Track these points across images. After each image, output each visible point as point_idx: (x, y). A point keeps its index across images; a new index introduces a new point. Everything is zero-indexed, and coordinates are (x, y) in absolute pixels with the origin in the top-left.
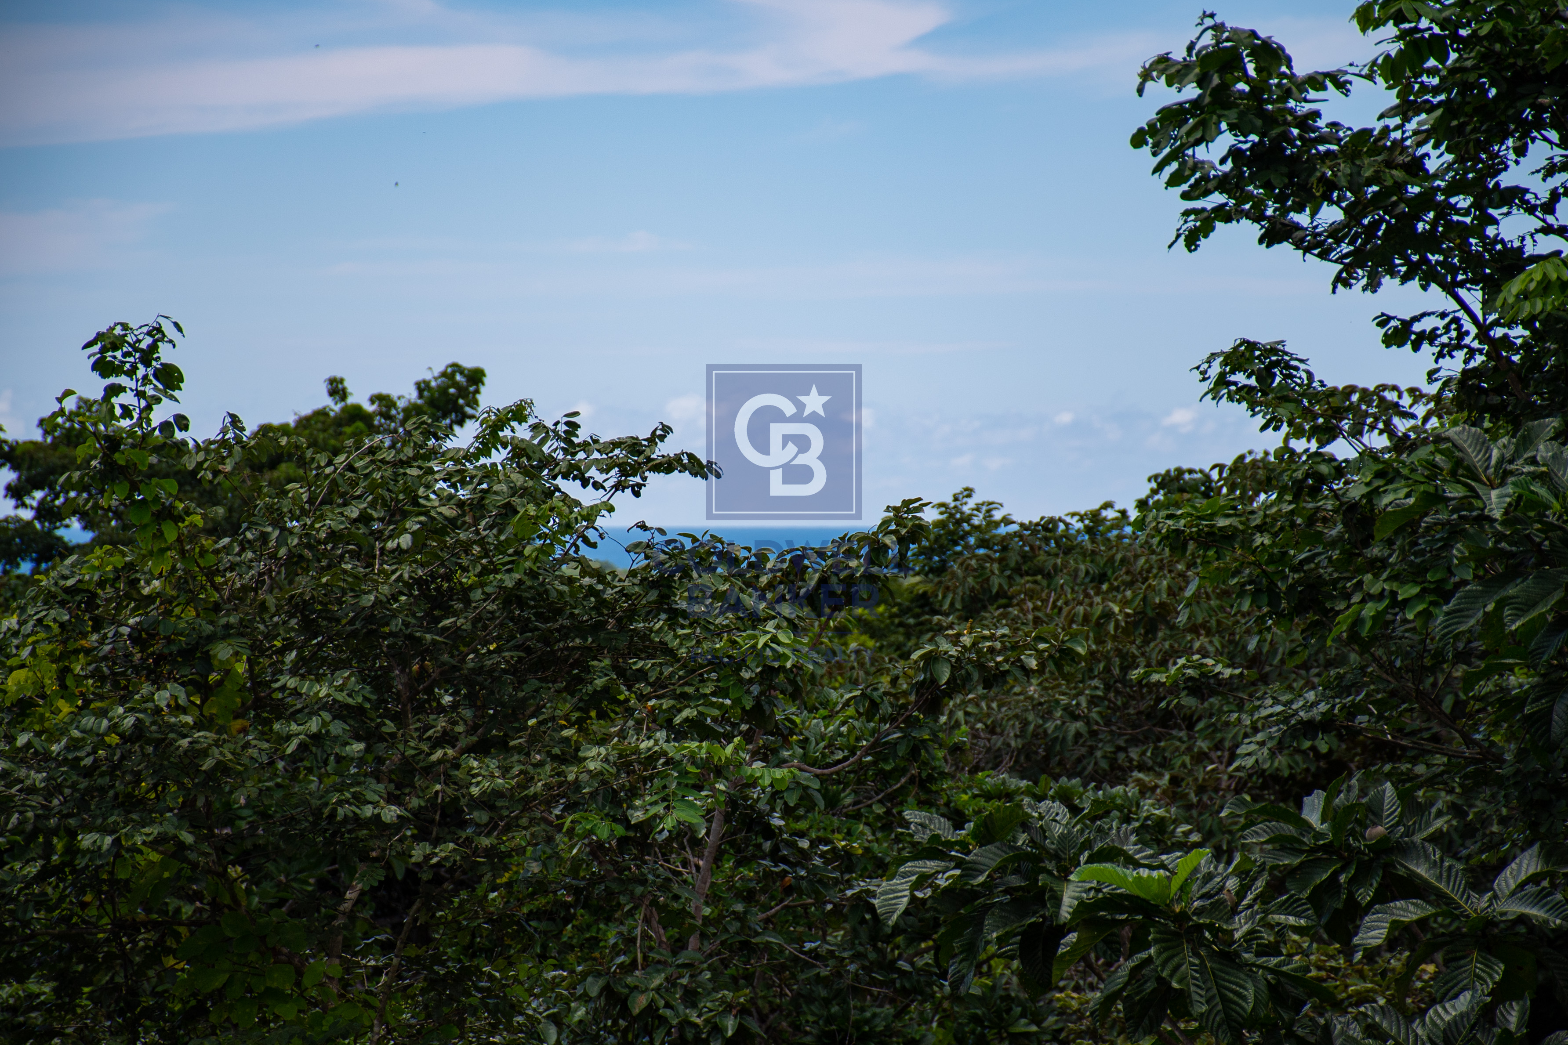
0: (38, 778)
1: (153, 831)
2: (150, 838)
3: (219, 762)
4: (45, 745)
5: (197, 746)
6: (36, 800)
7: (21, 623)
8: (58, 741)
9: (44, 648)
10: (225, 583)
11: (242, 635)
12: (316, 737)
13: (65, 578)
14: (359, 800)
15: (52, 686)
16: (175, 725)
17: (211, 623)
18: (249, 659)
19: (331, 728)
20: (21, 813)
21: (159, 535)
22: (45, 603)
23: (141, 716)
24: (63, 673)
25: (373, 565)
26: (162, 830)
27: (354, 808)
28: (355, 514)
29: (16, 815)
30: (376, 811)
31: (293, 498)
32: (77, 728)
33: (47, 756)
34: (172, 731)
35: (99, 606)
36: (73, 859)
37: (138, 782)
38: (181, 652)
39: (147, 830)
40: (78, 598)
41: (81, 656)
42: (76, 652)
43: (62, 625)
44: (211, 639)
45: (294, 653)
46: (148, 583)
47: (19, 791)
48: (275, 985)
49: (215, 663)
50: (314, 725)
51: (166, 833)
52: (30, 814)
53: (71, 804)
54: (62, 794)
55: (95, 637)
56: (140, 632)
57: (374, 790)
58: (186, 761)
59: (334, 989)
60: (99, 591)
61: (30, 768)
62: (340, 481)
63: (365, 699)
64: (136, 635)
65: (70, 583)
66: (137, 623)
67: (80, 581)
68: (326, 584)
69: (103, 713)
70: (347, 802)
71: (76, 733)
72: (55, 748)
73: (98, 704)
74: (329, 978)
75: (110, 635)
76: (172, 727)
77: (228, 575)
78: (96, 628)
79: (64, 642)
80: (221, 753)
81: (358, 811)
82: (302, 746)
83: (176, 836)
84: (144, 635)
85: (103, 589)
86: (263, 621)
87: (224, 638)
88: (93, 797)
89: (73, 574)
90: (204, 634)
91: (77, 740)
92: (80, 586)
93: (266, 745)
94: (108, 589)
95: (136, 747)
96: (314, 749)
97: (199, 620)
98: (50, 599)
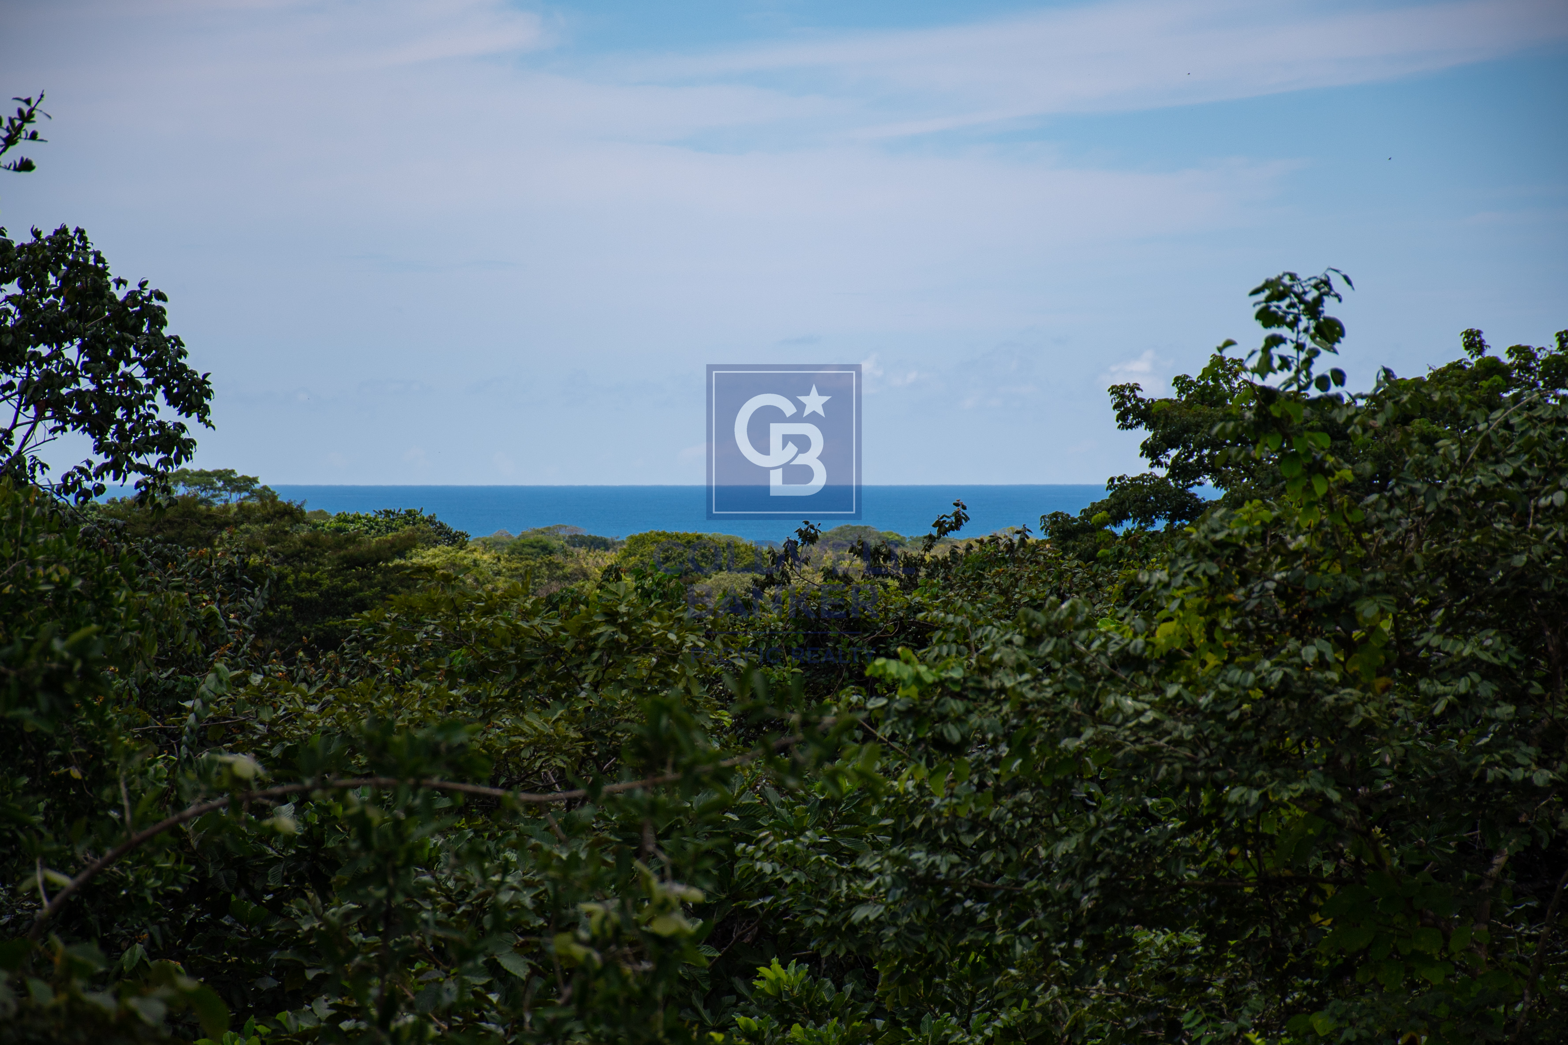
0: (1186, 731)
1: (1301, 787)
2: (1297, 794)
3: (1365, 720)
4: (1194, 697)
5: (1342, 704)
6: (1185, 752)
7: (1172, 575)
8: (1205, 694)
9: (1192, 602)
10: (1373, 539)
11: (1388, 592)
12: (1464, 698)
13: (1214, 531)
14: (1510, 763)
15: (1200, 640)
16: (1321, 681)
17: (1358, 579)
18: (1394, 616)
19: (1480, 689)
20: (1170, 764)
21: (1309, 488)
22: (1195, 556)
23: (1288, 670)
24: (1211, 626)
25: (1527, 524)
26: (1308, 786)
27: (1503, 770)
28: (1509, 473)
29: (1165, 767)
30: (1527, 775)
31: (1444, 455)
32: (1223, 681)
33: (1195, 709)
34: (1318, 687)
35: (1246, 561)
36: (1220, 811)
37: (1282, 738)
38: (1327, 608)
39: (1294, 786)
40: (1227, 552)
41: (1228, 609)
42: (1223, 605)
43: (1211, 579)
44: (1357, 595)
45: (1442, 611)
46: (1294, 537)
47: (1168, 743)
48: (1421, 948)
49: (1360, 619)
50: (1462, 686)
51: (1312, 790)
52: (1178, 766)
53: (1217, 758)
54: (1207, 746)
55: (1242, 591)
56: (1286, 588)
57: (1526, 753)
58: (1331, 718)
59: (1483, 956)
60: (1248, 546)
61: (1177, 719)
62: (1494, 437)
63: (1512, 659)
64: (1282, 589)
65: (1220, 536)
66: (1283, 579)
67: (1229, 535)
68: (1477, 543)
69: (1249, 667)
70: (1497, 764)
71: (1224, 687)
72: (1203, 701)
73: (1243, 659)
74: (1478, 944)
75: (1257, 589)
76: (1317, 683)
77: (1375, 532)
78: (1244, 582)
79: (1212, 596)
80: (1367, 711)
81: (1508, 773)
82: (1450, 706)
83: (1322, 794)
84: (1290, 590)
85: (1251, 543)
86: (1411, 579)
87: (1369, 595)
88: (1238, 752)
89: (1222, 528)
90: (1350, 590)
91: (1224, 694)
92: (1229, 540)
93: (1412, 705)
94: (1257, 544)
95: (1281, 702)
96: (1462, 711)
97: (1345, 576)
98: (1200, 552)
